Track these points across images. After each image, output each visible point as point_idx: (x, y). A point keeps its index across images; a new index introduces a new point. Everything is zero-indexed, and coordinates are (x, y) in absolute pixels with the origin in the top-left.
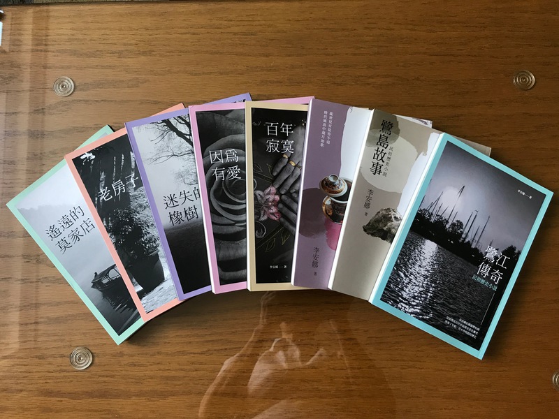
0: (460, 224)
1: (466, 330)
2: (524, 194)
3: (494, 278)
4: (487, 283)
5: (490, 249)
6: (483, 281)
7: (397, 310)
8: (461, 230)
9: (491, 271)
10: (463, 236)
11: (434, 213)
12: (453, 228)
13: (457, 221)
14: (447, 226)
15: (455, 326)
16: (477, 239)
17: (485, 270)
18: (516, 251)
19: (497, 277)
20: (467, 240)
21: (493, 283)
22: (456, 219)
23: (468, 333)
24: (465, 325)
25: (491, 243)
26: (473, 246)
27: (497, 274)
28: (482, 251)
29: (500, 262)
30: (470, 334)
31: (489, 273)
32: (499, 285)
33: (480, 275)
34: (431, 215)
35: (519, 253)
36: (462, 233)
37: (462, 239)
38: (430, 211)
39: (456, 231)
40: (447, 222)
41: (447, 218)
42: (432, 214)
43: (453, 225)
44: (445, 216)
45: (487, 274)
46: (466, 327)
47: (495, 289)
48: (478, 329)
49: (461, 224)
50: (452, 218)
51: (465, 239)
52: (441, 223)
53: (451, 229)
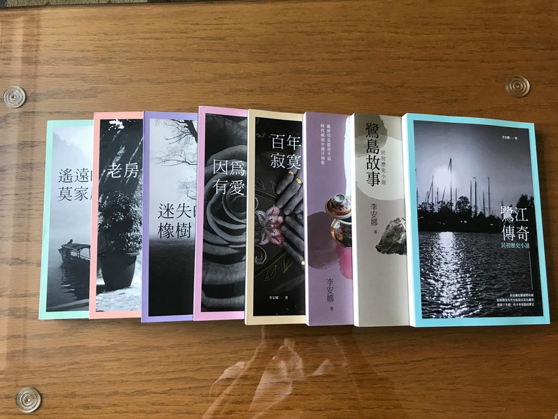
0: (464, 200)
1: (521, 302)
2: (508, 138)
3: (521, 236)
4: (518, 244)
5: (505, 209)
6: (513, 245)
7: (444, 319)
8: (469, 205)
9: (516, 230)
10: (473, 210)
11: (434, 202)
12: (459, 207)
13: (460, 198)
14: (453, 208)
15: (509, 305)
16: (487, 206)
17: (509, 233)
18: (529, 199)
19: (524, 233)
20: (478, 213)
21: (522, 241)
22: (458, 197)
23: (525, 305)
24: (518, 298)
25: (502, 203)
26: (487, 215)
27: (522, 231)
28: (498, 215)
29: (520, 217)
30: (527, 304)
31: (515, 233)
32: (529, 241)
33: (508, 241)
34: (432, 206)
35: (532, 199)
36: (470, 207)
37: (473, 214)
38: (430, 202)
39: (464, 209)
40: (451, 204)
41: (449, 200)
42: (433, 204)
43: (458, 204)
44: (447, 199)
45: (513, 236)
46: (519, 300)
47: (528, 246)
48: (532, 295)
49: (466, 199)
50: (454, 198)
51: (476, 212)
52: (445, 209)
53: (458, 209)
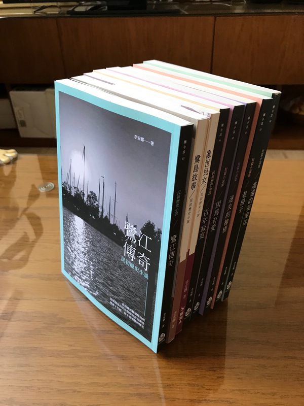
2: (142, 139)
4: (137, 268)
5: (129, 226)
6: (132, 265)
8: (97, 203)
9: (137, 254)
10: (100, 210)
12: (90, 201)
13: (91, 192)
14: (85, 199)
17: (130, 251)
18: (156, 230)
19: (145, 262)
20: (104, 215)
21: (141, 268)
25: (127, 218)
27: (143, 258)
29: (143, 243)
32: (148, 273)
35: (160, 232)
36: (98, 206)
37: (100, 214)
38: (69, 183)
39: (92, 204)
40: (83, 194)
41: (82, 190)
42: (71, 187)
43: (89, 197)
45: (133, 257)
47: (146, 276)
49: (95, 195)
52: (79, 197)
53: (88, 202)
